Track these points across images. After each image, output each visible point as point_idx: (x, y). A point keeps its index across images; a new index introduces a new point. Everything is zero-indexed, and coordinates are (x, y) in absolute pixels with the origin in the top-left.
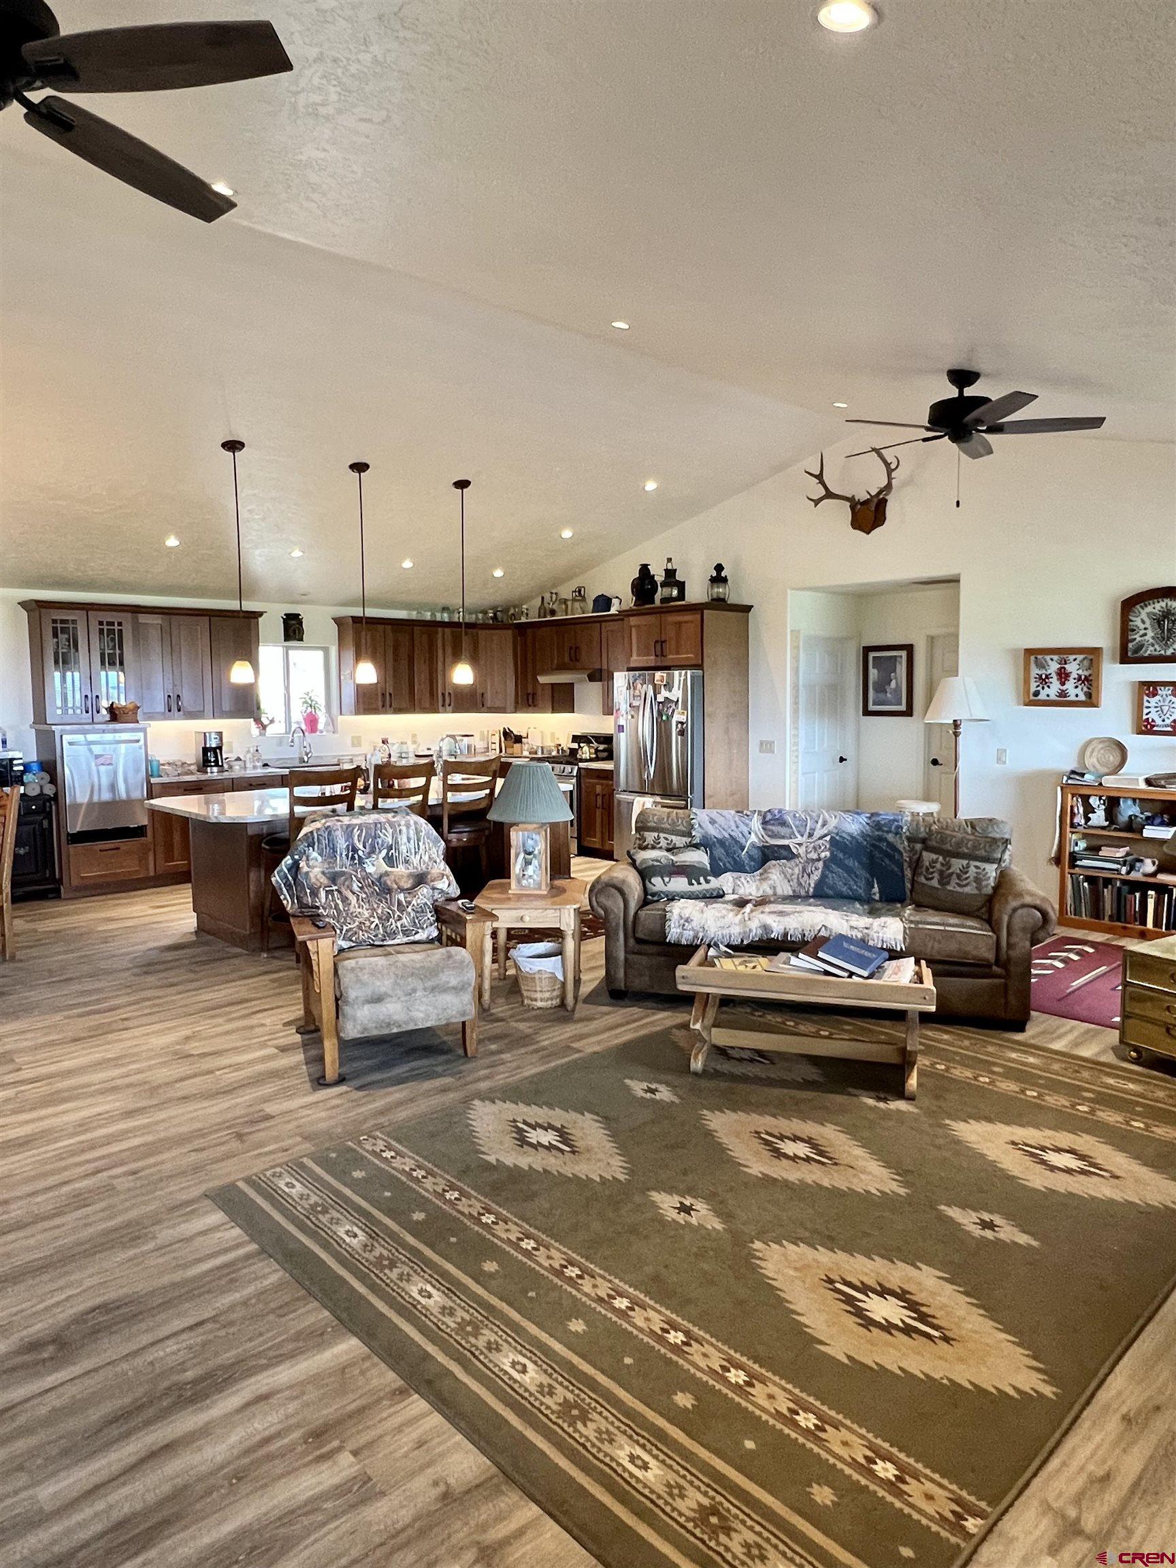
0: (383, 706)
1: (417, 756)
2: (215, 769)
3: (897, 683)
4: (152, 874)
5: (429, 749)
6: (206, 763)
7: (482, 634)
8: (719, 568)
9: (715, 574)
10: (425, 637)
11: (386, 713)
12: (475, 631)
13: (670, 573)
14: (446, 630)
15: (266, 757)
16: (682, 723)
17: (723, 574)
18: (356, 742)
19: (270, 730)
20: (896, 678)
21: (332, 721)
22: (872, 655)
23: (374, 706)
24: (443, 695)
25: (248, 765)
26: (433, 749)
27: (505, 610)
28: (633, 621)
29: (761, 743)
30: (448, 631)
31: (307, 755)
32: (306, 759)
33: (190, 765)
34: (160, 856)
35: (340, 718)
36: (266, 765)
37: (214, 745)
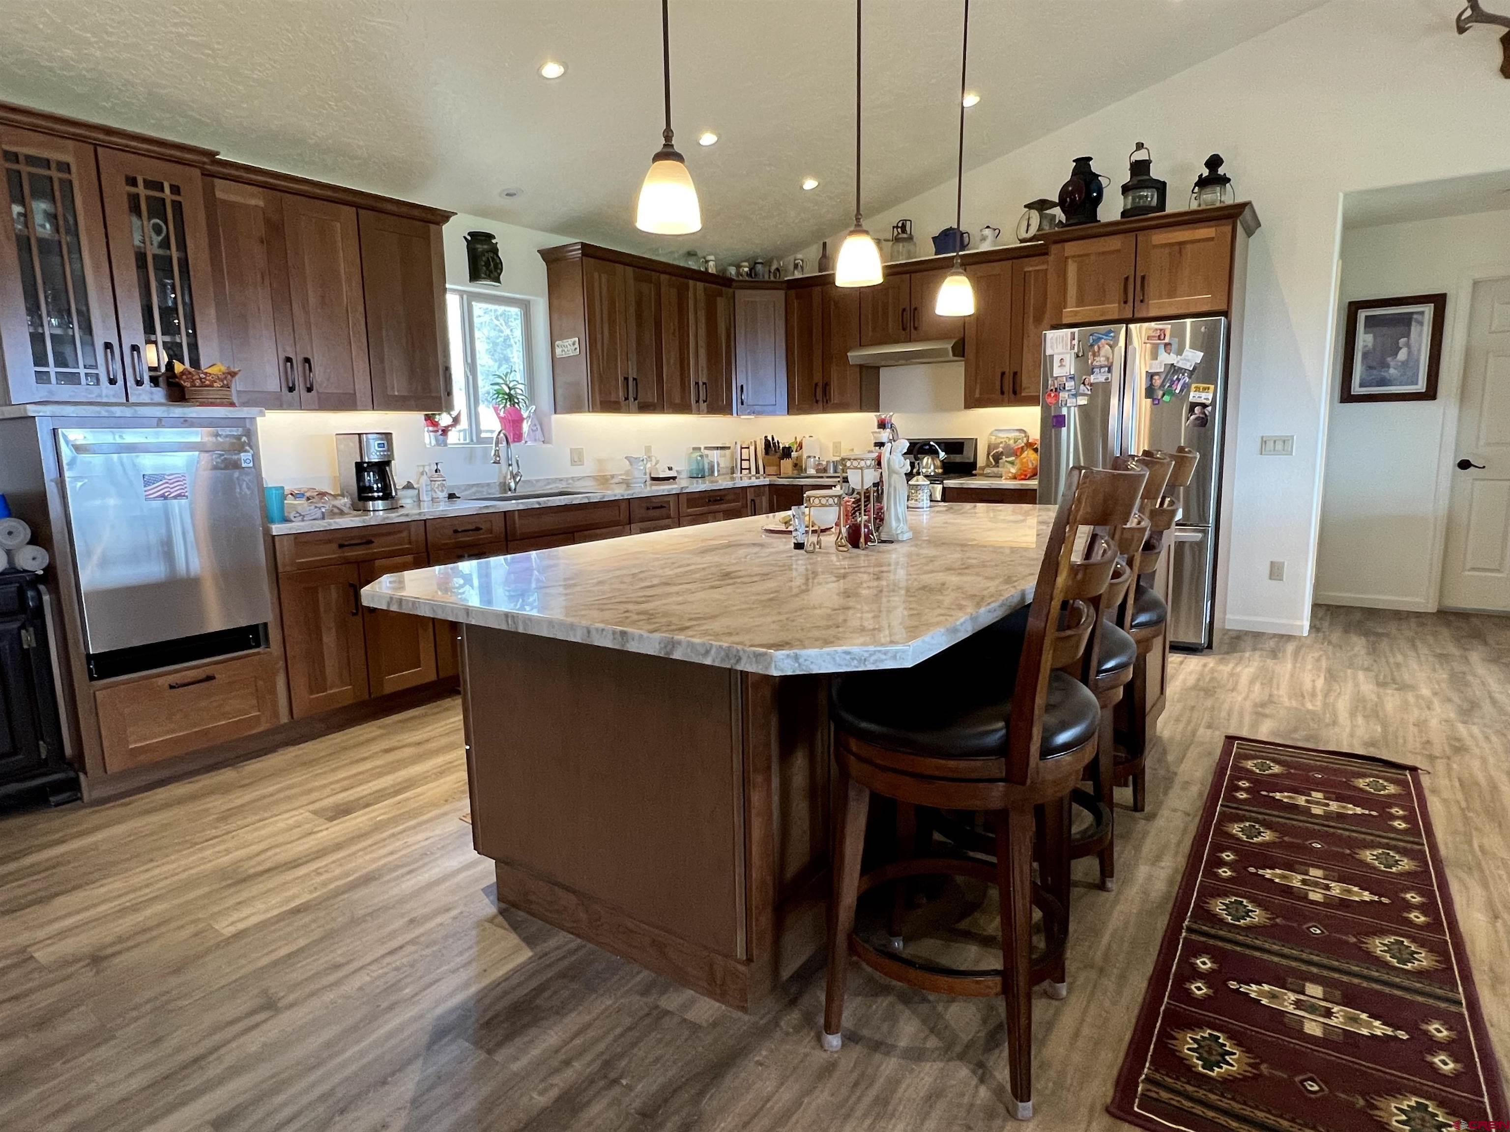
0: (627, 399)
1: (654, 479)
2: (380, 504)
3: (1409, 353)
4: (284, 719)
5: (670, 469)
6: (363, 494)
7: (743, 296)
8: (1214, 162)
9: (1206, 172)
10: (674, 292)
11: (628, 411)
12: (731, 290)
13: (1140, 168)
14: (698, 283)
15: (453, 482)
16: (1204, 406)
17: (1221, 171)
18: (577, 458)
19: (453, 437)
20: (1408, 345)
21: (541, 425)
22: (1362, 315)
23: (613, 398)
24: (697, 383)
25: (425, 497)
26: (675, 468)
27: (768, 263)
28: (1071, 248)
29: (1264, 442)
30: (700, 285)
31: (514, 477)
32: (513, 485)
33: (335, 496)
34: (300, 683)
35: (555, 417)
36: (452, 496)
37: (375, 459)
